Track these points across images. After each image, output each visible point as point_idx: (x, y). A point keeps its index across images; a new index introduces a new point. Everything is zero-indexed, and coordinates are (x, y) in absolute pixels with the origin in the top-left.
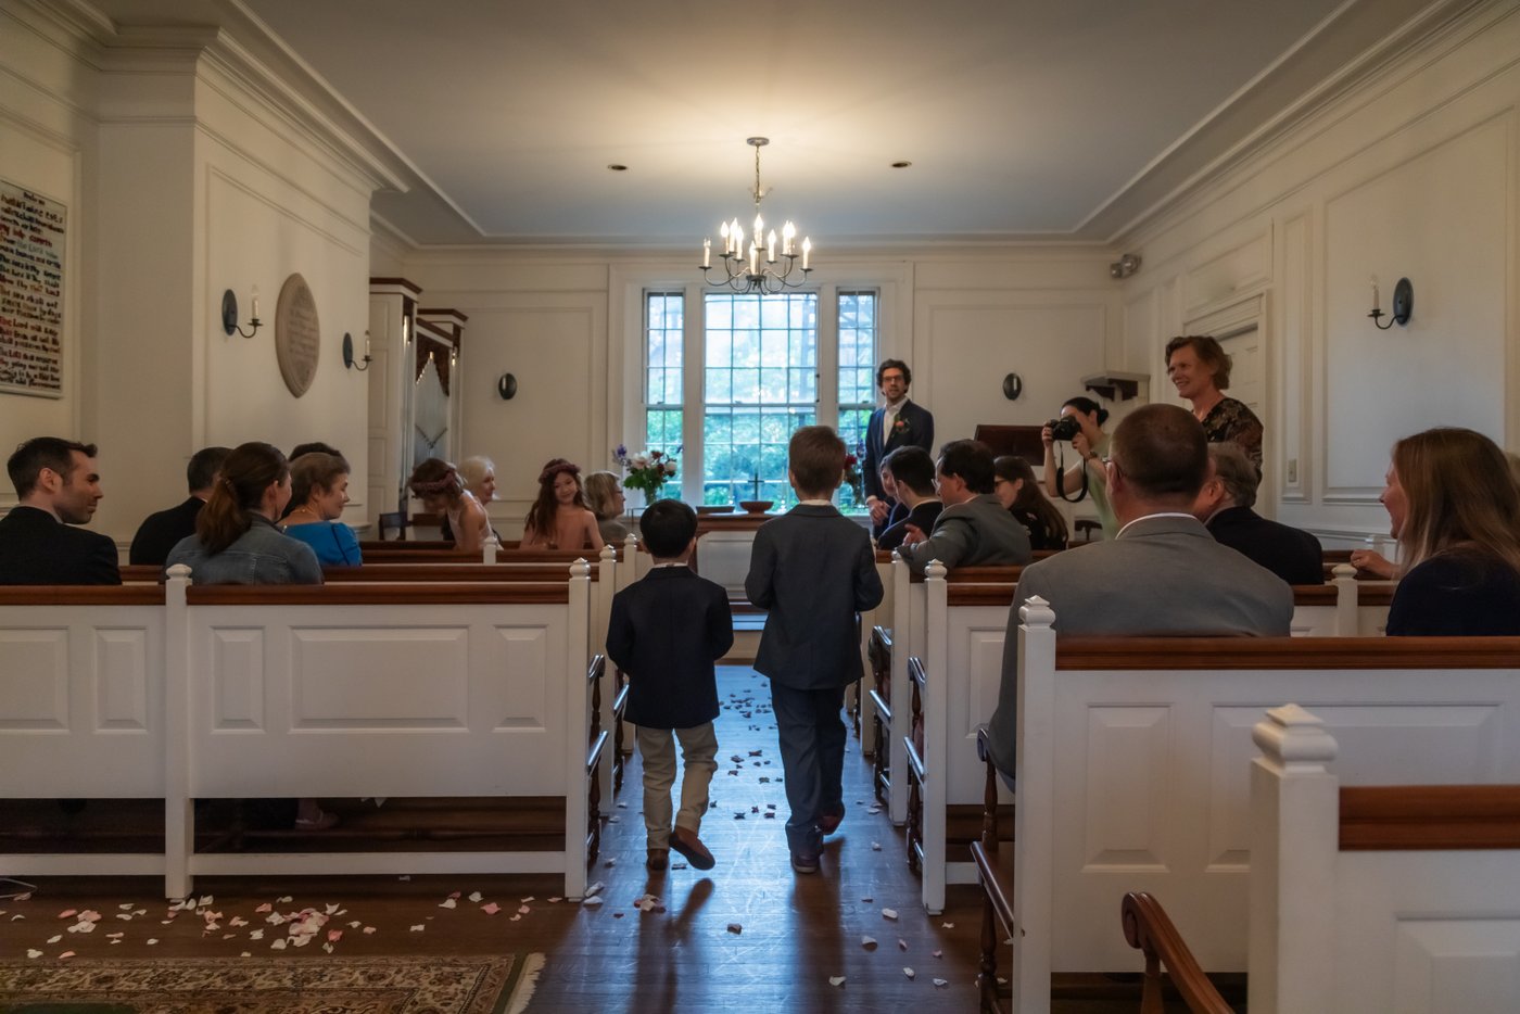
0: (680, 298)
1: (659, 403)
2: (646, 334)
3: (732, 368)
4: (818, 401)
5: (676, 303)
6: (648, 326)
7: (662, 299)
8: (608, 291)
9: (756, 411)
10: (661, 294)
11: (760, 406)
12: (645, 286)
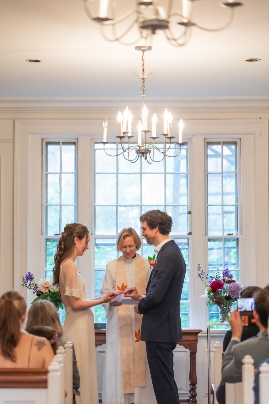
0: (74, 146)
2: (44, 176)
5: (69, 151)
6: (47, 170)
7: (58, 147)
8: (14, 142)
10: (58, 143)
12: (43, 137)
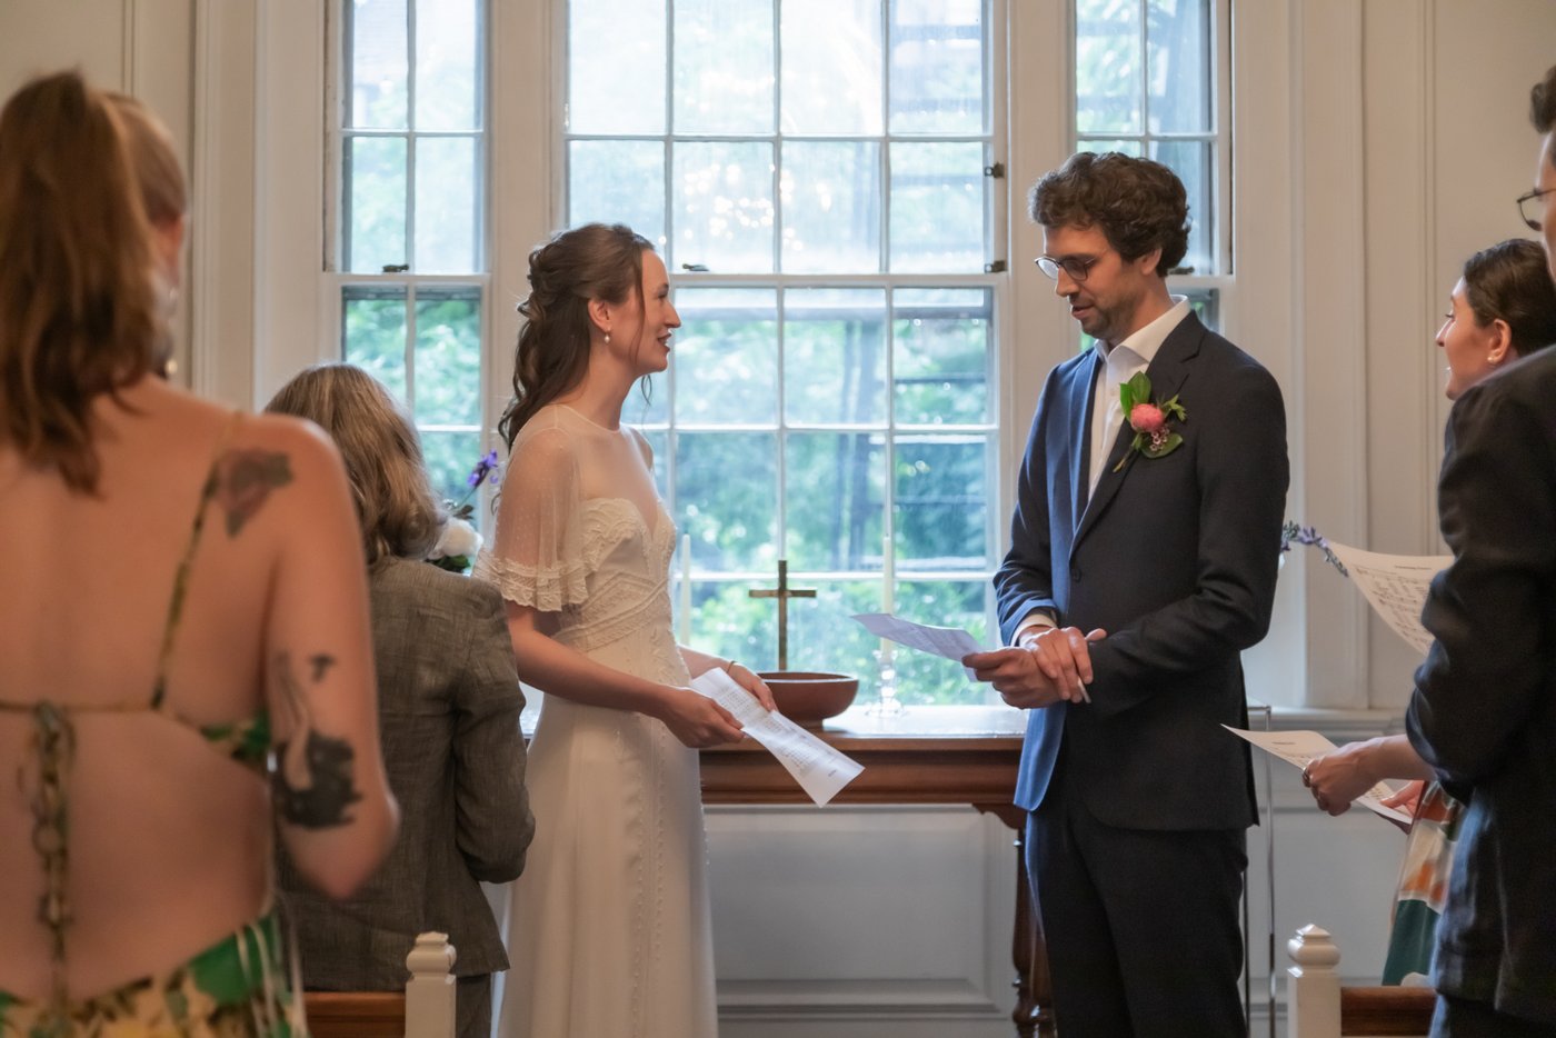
1: (389, 269)
3: (669, 140)
4: (999, 267)
9: (765, 300)
11: (780, 284)
